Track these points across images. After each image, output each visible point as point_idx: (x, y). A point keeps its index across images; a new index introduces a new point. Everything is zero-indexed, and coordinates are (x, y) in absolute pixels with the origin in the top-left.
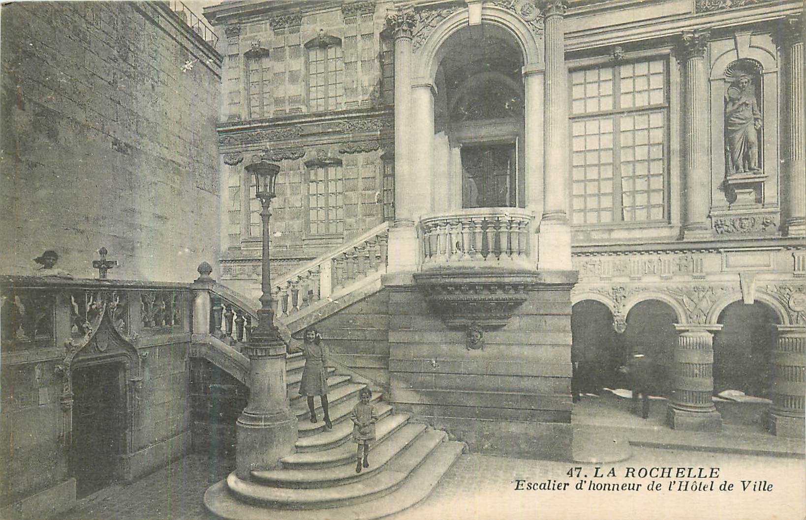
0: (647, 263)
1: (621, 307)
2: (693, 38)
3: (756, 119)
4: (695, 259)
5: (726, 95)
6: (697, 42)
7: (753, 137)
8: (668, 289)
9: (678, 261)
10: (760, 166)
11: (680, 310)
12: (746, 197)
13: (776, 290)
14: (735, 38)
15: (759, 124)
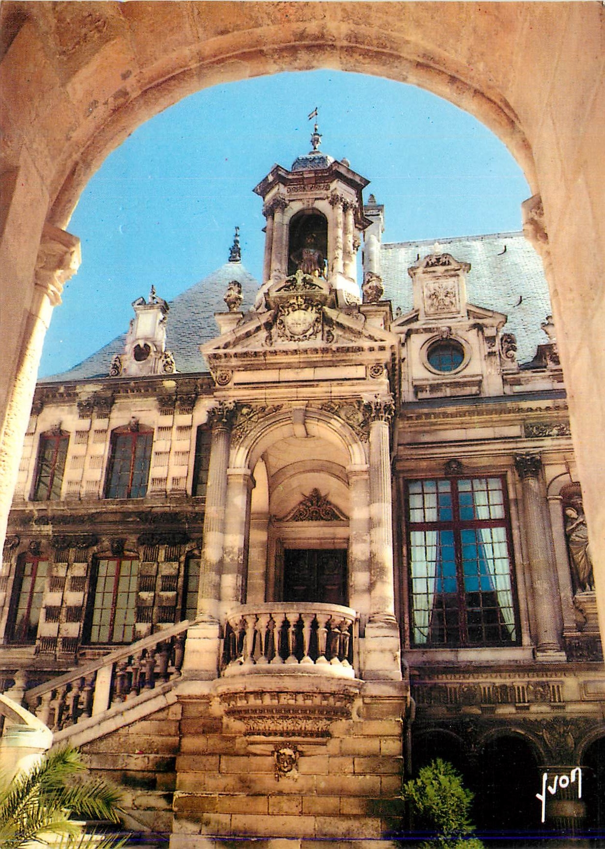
2: (526, 460)
4: (551, 685)
5: (563, 516)
6: (530, 463)
8: (524, 721)
9: (533, 688)
11: (539, 747)
14: (566, 462)
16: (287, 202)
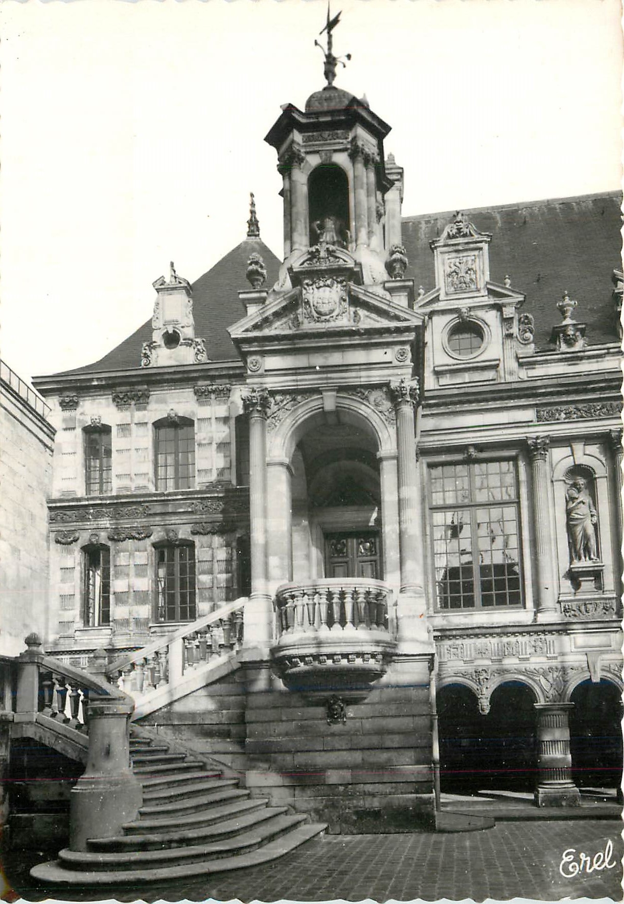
0: (506, 645)
1: (484, 689)
2: (536, 443)
3: (592, 516)
4: (547, 639)
5: (567, 495)
6: (539, 447)
7: (591, 531)
8: (526, 670)
9: (533, 643)
10: (598, 557)
11: (537, 689)
12: (587, 585)
13: (617, 669)
14: (571, 446)
15: (595, 519)
16: (303, 155)
